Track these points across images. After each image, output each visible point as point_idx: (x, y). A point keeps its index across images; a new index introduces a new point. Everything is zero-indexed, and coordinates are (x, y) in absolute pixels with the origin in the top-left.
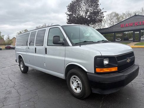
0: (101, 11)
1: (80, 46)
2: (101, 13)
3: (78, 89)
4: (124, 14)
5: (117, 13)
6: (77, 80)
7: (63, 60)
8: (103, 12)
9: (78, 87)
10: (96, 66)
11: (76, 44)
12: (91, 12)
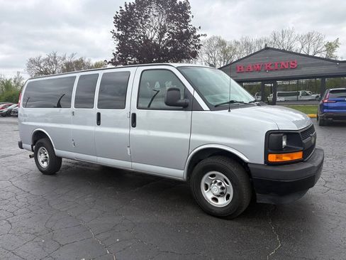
0: (195, 32)
1: (229, 111)
2: (195, 37)
3: (219, 199)
4: (237, 43)
5: (222, 38)
6: (219, 181)
7: (186, 140)
8: (199, 36)
9: (222, 194)
10: (270, 151)
11: (216, 106)
12: (171, 33)
